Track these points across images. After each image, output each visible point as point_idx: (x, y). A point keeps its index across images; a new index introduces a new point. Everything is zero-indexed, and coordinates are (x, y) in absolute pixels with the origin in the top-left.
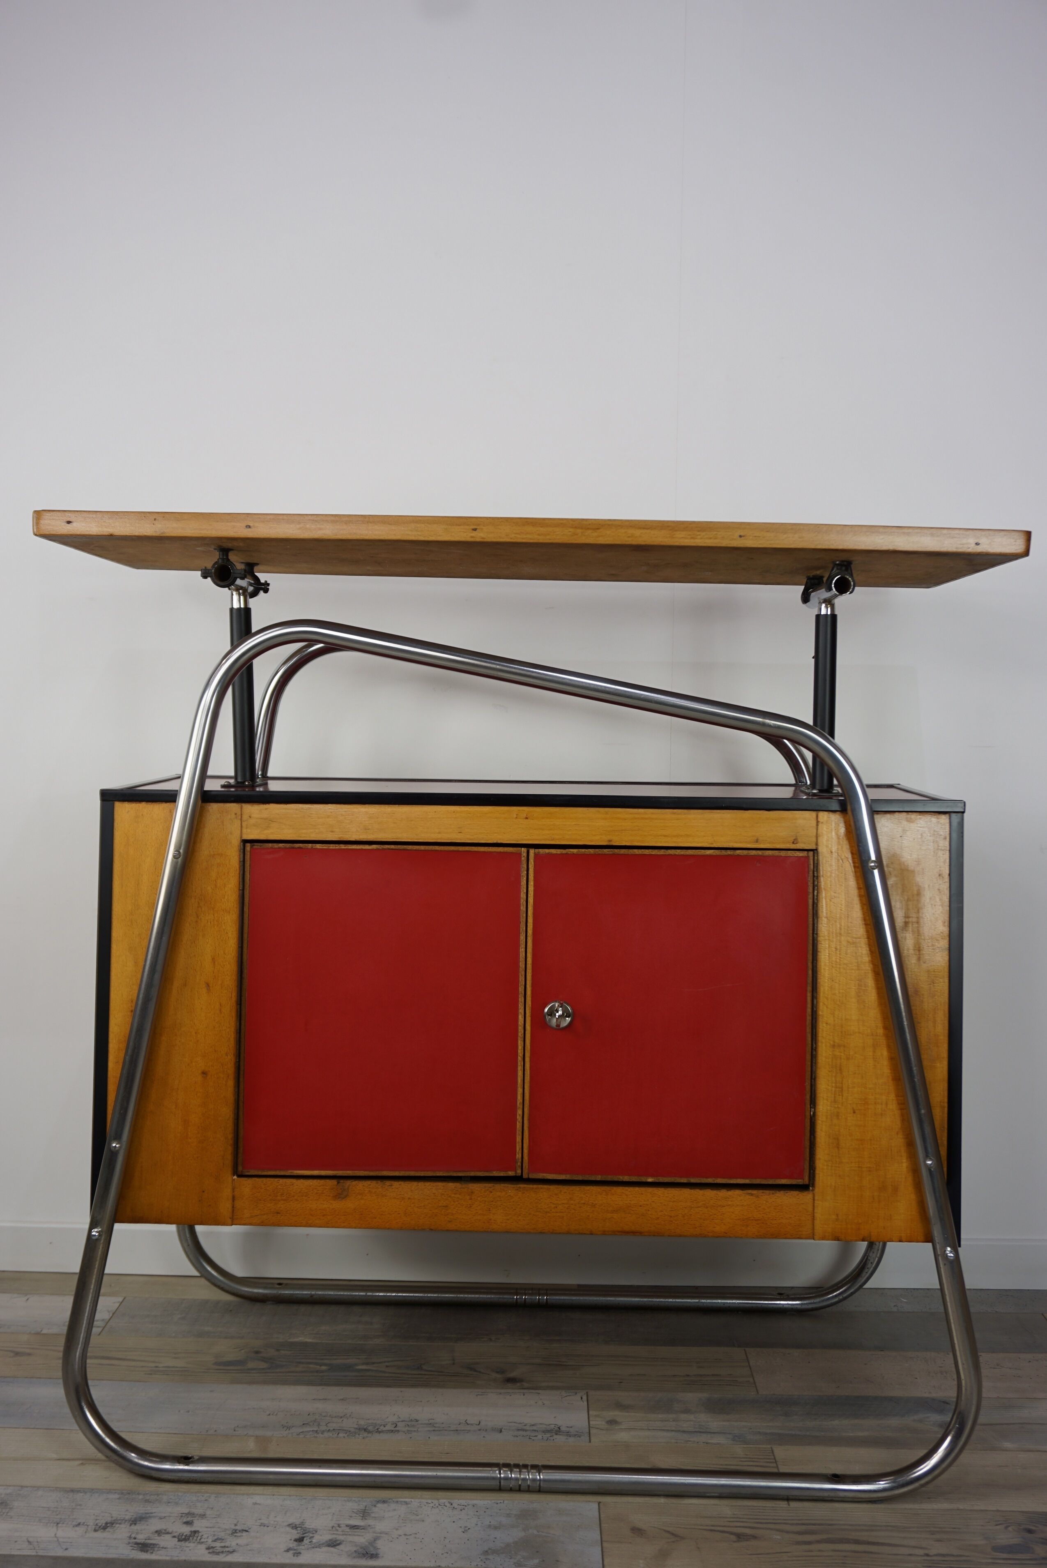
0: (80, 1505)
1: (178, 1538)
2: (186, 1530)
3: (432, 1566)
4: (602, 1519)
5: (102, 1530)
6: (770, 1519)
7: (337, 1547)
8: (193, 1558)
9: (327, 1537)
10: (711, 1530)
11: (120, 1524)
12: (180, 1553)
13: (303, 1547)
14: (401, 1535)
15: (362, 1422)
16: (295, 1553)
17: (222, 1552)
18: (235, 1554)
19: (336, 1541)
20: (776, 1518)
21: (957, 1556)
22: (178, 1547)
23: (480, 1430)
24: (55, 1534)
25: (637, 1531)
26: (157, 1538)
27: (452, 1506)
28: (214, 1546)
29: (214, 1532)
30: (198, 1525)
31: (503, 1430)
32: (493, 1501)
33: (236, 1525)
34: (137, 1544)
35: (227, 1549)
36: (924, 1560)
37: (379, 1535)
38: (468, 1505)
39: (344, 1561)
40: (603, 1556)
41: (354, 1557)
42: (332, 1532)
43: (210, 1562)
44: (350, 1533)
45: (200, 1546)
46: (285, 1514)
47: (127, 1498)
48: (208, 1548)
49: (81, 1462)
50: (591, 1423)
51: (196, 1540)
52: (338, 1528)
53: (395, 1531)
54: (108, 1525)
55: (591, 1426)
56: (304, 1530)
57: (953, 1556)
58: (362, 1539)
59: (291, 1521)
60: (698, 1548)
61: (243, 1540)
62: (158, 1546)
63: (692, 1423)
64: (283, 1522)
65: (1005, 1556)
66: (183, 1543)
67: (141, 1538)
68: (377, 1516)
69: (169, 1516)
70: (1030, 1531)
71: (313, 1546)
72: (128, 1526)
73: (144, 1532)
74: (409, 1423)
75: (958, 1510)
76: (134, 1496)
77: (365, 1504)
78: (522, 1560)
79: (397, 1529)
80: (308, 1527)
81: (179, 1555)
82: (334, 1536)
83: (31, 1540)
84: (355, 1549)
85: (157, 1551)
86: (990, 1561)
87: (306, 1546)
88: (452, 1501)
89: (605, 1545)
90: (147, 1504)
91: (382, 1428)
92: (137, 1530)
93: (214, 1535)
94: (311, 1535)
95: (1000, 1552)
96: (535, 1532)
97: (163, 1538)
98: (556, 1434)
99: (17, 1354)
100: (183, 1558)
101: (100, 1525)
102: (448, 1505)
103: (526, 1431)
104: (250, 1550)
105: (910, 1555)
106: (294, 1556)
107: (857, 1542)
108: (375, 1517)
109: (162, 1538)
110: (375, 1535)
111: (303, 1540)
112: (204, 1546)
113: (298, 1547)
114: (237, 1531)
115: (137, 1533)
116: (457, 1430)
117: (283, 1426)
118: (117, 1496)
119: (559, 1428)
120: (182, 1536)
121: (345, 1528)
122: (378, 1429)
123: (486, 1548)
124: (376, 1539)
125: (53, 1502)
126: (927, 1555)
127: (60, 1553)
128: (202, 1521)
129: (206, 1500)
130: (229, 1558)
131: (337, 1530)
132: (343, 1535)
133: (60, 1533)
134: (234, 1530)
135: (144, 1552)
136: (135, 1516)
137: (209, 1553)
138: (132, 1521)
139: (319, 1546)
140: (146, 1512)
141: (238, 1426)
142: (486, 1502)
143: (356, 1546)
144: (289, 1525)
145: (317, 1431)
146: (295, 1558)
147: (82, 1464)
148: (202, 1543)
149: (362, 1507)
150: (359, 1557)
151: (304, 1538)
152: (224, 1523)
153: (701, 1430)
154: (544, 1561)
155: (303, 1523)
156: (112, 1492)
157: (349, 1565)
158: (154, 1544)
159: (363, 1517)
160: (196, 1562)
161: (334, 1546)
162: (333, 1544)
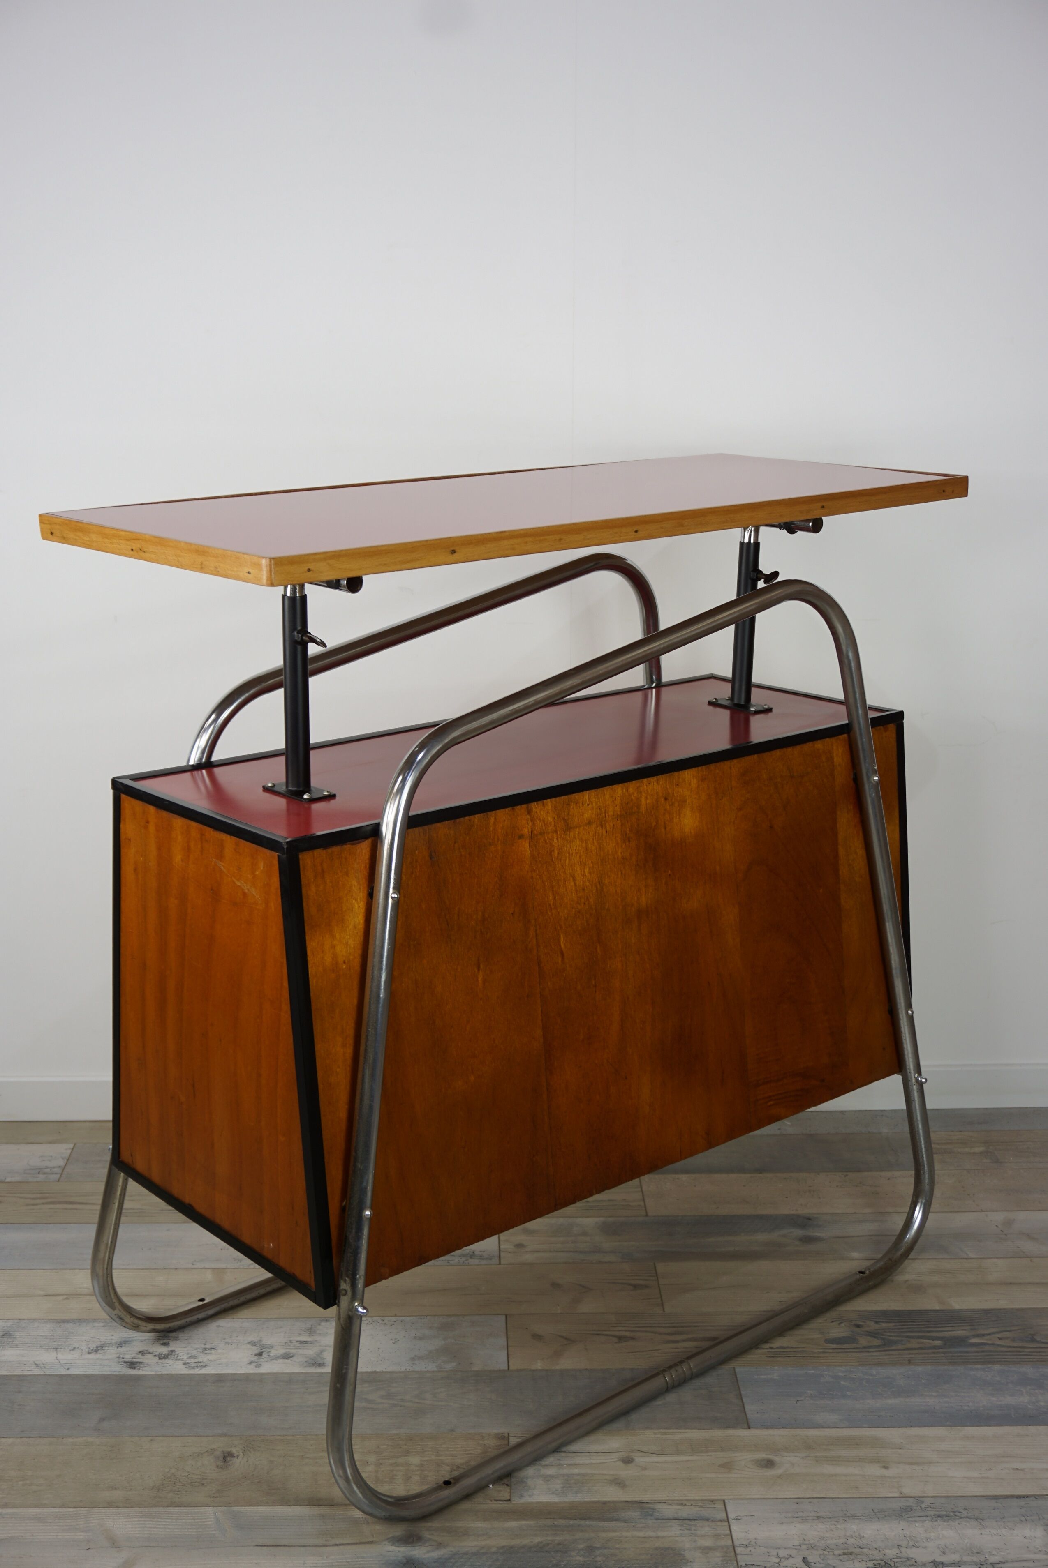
0: (72, 1333)
1: (159, 1357)
2: (164, 1350)
3: (369, 1371)
4: (508, 1328)
5: (95, 1353)
6: (647, 1324)
7: (291, 1359)
8: (174, 1372)
9: (282, 1351)
10: (598, 1334)
11: (108, 1347)
12: (162, 1369)
13: (263, 1360)
16: (257, 1365)
17: (197, 1368)
18: (207, 1368)
19: (291, 1354)
20: (651, 1322)
21: (796, 1348)
22: (160, 1364)
24: (56, 1358)
25: (537, 1337)
26: (141, 1357)
27: (383, 1322)
28: (189, 1362)
29: (187, 1350)
30: (174, 1345)
32: (418, 1317)
33: (205, 1344)
34: (125, 1362)
35: (200, 1364)
36: (768, 1352)
37: (324, 1348)
38: (397, 1321)
39: (297, 1369)
40: (508, 1358)
41: (305, 1367)
42: (285, 1347)
43: (189, 1375)
44: (300, 1347)
45: (177, 1363)
46: (245, 1333)
47: (111, 1326)
48: (184, 1364)
49: (65, 1297)
50: (501, 1247)
51: (174, 1358)
52: (290, 1344)
54: (99, 1348)
55: (501, 1250)
56: (262, 1347)
57: (792, 1347)
58: (311, 1352)
59: (250, 1339)
60: (586, 1349)
61: (212, 1356)
62: (143, 1364)
63: (588, 1244)
64: (244, 1340)
65: (835, 1346)
66: (163, 1361)
67: (128, 1358)
69: (149, 1339)
70: (858, 1326)
71: (271, 1359)
72: (116, 1349)
73: (130, 1352)
77: (311, 1323)
78: (442, 1364)
80: (264, 1343)
81: (162, 1370)
82: (287, 1350)
83: (37, 1362)
84: (305, 1360)
85: (143, 1367)
86: (821, 1351)
87: (265, 1359)
88: (383, 1318)
89: (510, 1349)
92: (124, 1351)
93: (188, 1353)
94: (269, 1350)
95: (831, 1343)
96: (453, 1341)
98: (471, 1258)
100: (165, 1372)
101: (92, 1348)
102: (380, 1321)
104: (220, 1364)
106: (256, 1367)
108: (320, 1334)
109: (145, 1357)
110: (321, 1348)
111: (262, 1355)
112: (180, 1363)
113: (258, 1361)
114: (207, 1349)
115: (124, 1354)
118: (101, 1324)
119: (473, 1253)
120: (162, 1354)
121: (296, 1343)
123: (414, 1356)
124: (322, 1352)
125: (49, 1332)
127: (64, 1372)
128: (177, 1342)
130: (203, 1371)
131: (289, 1346)
132: (295, 1349)
133: (60, 1356)
134: (204, 1348)
135: (133, 1368)
136: (120, 1340)
138: (117, 1345)
139: (276, 1358)
140: (128, 1336)
141: (195, 1261)
142: (411, 1318)
143: (306, 1357)
144: (249, 1343)
146: (257, 1369)
147: (66, 1298)
148: (179, 1360)
149: (309, 1326)
150: (309, 1366)
151: (262, 1352)
152: (195, 1343)
154: (460, 1364)
155: (260, 1341)
156: (96, 1321)
157: (302, 1373)
158: (140, 1362)
159: (310, 1334)
160: (177, 1375)
161: (288, 1358)
162: (287, 1356)
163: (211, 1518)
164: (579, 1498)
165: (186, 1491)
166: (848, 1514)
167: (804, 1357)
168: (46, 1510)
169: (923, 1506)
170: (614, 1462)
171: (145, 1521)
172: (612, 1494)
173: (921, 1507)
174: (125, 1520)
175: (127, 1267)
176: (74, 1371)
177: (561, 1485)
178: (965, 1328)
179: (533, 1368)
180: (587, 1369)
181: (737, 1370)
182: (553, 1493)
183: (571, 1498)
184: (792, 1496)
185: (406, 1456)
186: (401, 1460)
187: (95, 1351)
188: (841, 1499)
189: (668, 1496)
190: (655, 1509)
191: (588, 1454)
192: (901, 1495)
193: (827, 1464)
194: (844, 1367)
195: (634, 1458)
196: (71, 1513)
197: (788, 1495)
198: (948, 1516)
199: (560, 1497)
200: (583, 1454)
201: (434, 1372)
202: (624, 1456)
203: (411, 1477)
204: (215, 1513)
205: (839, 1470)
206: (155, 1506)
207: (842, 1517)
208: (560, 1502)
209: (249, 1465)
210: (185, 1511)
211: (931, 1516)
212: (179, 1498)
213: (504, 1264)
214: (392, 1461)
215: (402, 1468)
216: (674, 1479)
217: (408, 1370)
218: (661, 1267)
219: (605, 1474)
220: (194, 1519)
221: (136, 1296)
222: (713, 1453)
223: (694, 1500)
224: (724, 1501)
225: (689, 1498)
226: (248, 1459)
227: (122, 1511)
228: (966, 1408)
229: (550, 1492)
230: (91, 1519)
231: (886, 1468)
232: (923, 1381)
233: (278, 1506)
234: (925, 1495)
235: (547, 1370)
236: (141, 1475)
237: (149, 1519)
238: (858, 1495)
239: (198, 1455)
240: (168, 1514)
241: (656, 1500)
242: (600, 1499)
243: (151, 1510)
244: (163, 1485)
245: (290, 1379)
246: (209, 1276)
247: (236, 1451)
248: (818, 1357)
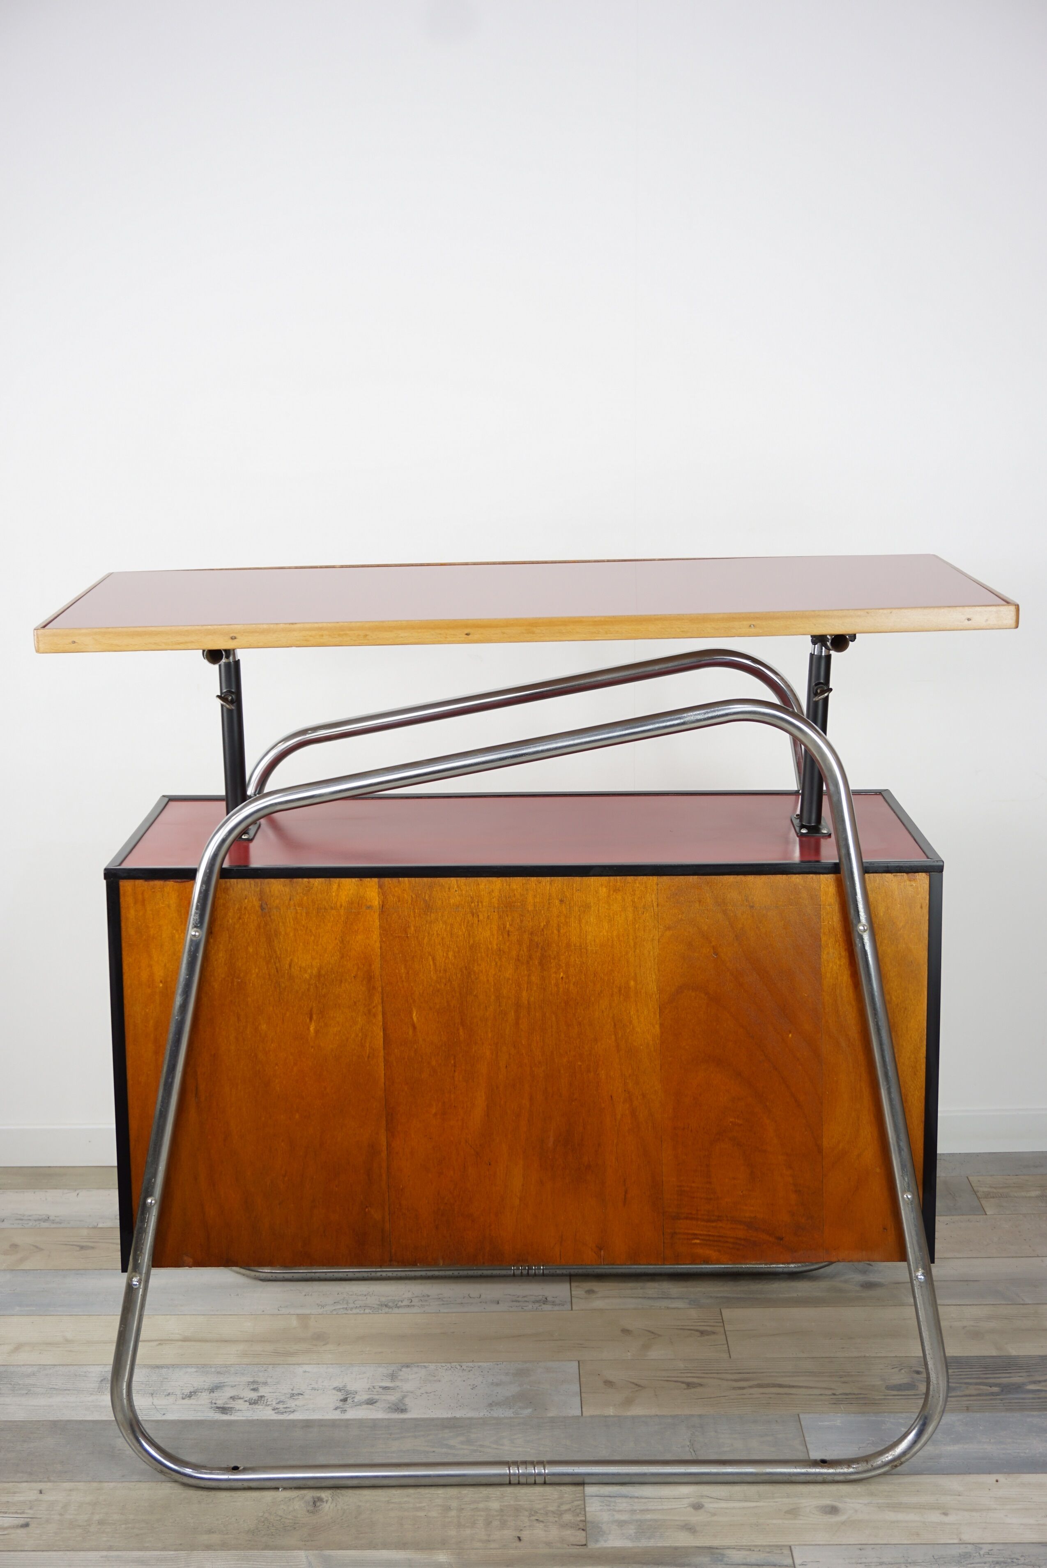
1: (249, 1402)
2: (254, 1395)
3: (449, 1417)
4: (581, 1374)
6: (715, 1370)
7: (375, 1404)
8: (264, 1418)
9: (365, 1397)
10: (667, 1381)
11: (201, 1392)
12: (252, 1414)
13: (348, 1406)
14: (422, 1394)
15: (383, 1299)
16: (342, 1411)
17: (286, 1412)
18: (296, 1413)
19: (373, 1399)
20: (718, 1368)
21: (858, 1394)
22: (251, 1409)
23: (481, 1302)
24: (152, 1403)
25: (609, 1383)
26: (233, 1402)
27: (462, 1368)
28: (278, 1407)
29: (276, 1396)
30: (263, 1391)
31: (500, 1302)
32: (495, 1363)
33: (292, 1390)
34: (218, 1408)
35: (289, 1410)
37: (406, 1393)
38: (475, 1366)
39: (380, 1415)
40: (581, 1404)
41: (388, 1412)
42: (368, 1393)
43: (278, 1420)
44: (383, 1393)
45: (267, 1408)
46: (330, 1379)
48: (274, 1410)
50: (573, 1293)
51: (264, 1403)
52: (373, 1389)
53: (418, 1390)
54: (192, 1394)
55: (573, 1296)
56: (347, 1392)
57: (854, 1394)
58: (393, 1397)
59: (335, 1385)
60: (656, 1395)
61: (300, 1401)
62: (234, 1409)
63: (656, 1290)
64: (329, 1386)
65: (895, 1393)
66: (253, 1406)
67: (220, 1403)
68: (402, 1378)
69: (239, 1385)
70: (918, 1372)
71: (355, 1404)
72: (208, 1394)
73: (222, 1398)
74: (422, 1299)
75: (865, 1357)
76: (207, 1369)
77: (393, 1369)
78: (519, 1410)
79: (420, 1389)
80: (349, 1389)
82: (371, 1396)
84: (389, 1406)
85: (235, 1412)
86: (883, 1397)
87: (350, 1405)
88: (461, 1364)
89: (583, 1395)
90: (219, 1375)
91: (400, 1303)
92: (216, 1397)
93: (277, 1399)
94: (353, 1396)
95: (891, 1390)
96: (529, 1387)
97: (237, 1402)
98: (544, 1304)
99: (82, 1248)
100: (256, 1418)
101: (186, 1394)
102: (459, 1367)
103: (519, 1302)
105: (821, 1395)
106: (341, 1413)
107: (780, 1386)
110: (403, 1394)
111: (347, 1400)
112: (270, 1408)
113: (344, 1406)
114: (295, 1395)
115: (216, 1399)
116: (462, 1303)
117: (318, 1305)
118: (194, 1370)
119: (546, 1298)
120: (252, 1400)
121: (379, 1389)
122: (396, 1305)
123: (491, 1402)
124: (404, 1397)
126: (834, 1394)
127: (159, 1417)
128: (266, 1387)
129: (265, 1370)
130: (292, 1417)
131: (373, 1391)
132: (378, 1395)
133: (156, 1402)
134: (292, 1394)
135: (225, 1414)
136: (212, 1386)
137: (275, 1413)
138: (211, 1390)
139: (360, 1404)
140: (220, 1382)
141: (281, 1307)
142: (488, 1364)
143: (389, 1403)
144: (334, 1388)
145: (346, 1309)
146: (343, 1414)
147: (159, 1344)
149: (390, 1371)
150: (392, 1412)
151: (347, 1398)
152: (283, 1389)
153: (664, 1296)
154: (535, 1410)
155: (345, 1386)
156: (189, 1367)
157: (385, 1419)
158: (231, 1408)
159: (392, 1379)
160: (267, 1420)
161: (372, 1404)
162: (371, 1402)
163: (303, 1561)
164: (651, 1543)
165: (280, 1535)
166: (910, 1560)
167: (866, 1403)
168: (148, 1554)
169: (982, 1552)
170: (685, 1508)
171: (241, 1564)
172: (683, 1540)
173: (979, 1553)
174: (222, 1563)
175: (216, 1313)
176: (170, 1417)
177: (635, 1531)
178: (1020, 1374)
179: (606, 1415)
180: (657, 1415)
181: (801, 1416)
182: (626, 1538)
183: (644, 1543)
184: (856, 1543)
185: (486, 1501)
186: (481, 1505)
187: (189, 1397)
188: (903, 1546)
189: (736, 1542)
190: (725, 1555)
191: (660, 1500)
192: (960, 1542)
193: (889, 1511)
194: (905, 1414)
195: (704, 1504)
196: (172, 1556)
197: (852, 1541)
198: (1005, 1563)
199: (634, 1542)
200: (655, 1500)
201: (511, 1418)
202: (695, 1502)
203: (491, 1522)
204: (307, 1557)
205: (901, 1516)
206: (250, 1549)
207: (904, 1563)
208: (634, 1547)
209: (338, 1510)
210: (278, 1554)
211: (989, 1562)
212: (273, 1541)
213: (576, 1310)
214: (473, 1506)
215: (482, 1513)
216: (742, 1524)
217: (486, 1416)
218: (727, 1313)
219: (676, 1520)
220: (288, 1562)
221: (226, 1341)
222: (780, 1500)
223: (761, 1546)
224: (790, 1547)
225: (757, 1544)
226: (336, 1504)
227: (220, 1554)
228: (1022, 1455)
229: (624, 1537)
230: (191, 1562)
231: (946, 1514)
232: (981, 1428)
233: (366, 1550)
234: (984, 1541)
235: (619, 1416)
236: (236, 1519)
237: (245, 1563)
238: (919, 1541)
239: (290, 1500)
240: (264, 1557)
241: (725, 1546)
242: (672, 1545)
243: (247, 1554)
244: (257, 1529)
245: (374, 1424)
246: (294, 1322)
247: (326, 1496)
248: (879, 1404)
